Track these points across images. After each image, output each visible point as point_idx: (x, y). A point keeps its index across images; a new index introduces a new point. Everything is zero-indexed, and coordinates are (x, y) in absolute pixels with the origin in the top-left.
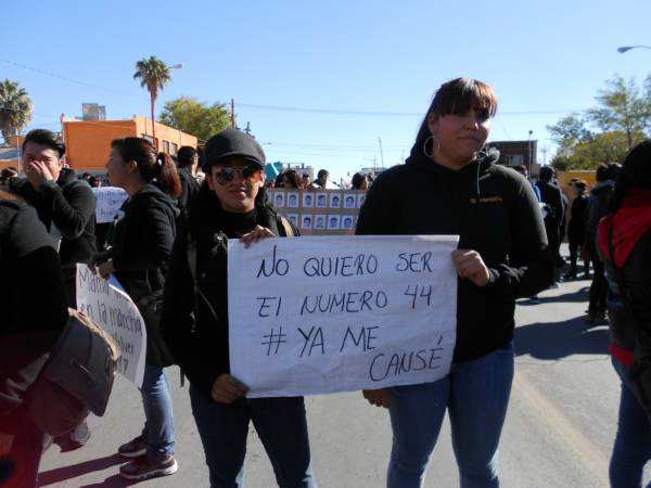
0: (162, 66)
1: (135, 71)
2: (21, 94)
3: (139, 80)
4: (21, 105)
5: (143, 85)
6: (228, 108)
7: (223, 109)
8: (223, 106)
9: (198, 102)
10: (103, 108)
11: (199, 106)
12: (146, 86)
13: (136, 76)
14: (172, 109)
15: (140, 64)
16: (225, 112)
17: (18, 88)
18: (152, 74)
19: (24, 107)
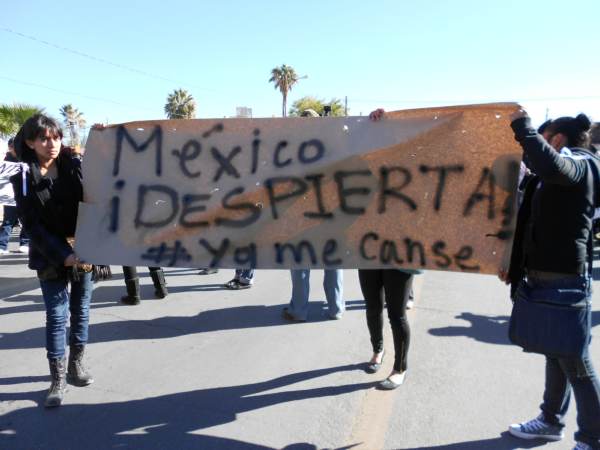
0: (291, 71)
1: (271, 76)
2: (190, 99)
3: (273, 83)
4: (189, 107)
5: (276, 87)
6: (342, 103)
7: (338, 104)
8: (339, 101)
9: (318, 99)
10: (250, 110)
11: (318, 103)
12: (279, 88)
13: (271, 80)
14: (298, 106)
15: (276, 71)
16: (339, 107)
17: (187, 96)
18: (283, 78)
19: (191, 108)
